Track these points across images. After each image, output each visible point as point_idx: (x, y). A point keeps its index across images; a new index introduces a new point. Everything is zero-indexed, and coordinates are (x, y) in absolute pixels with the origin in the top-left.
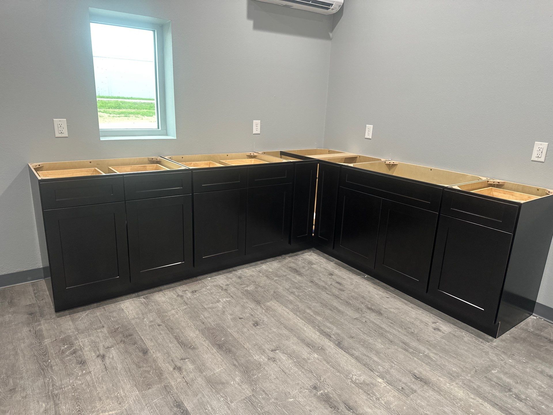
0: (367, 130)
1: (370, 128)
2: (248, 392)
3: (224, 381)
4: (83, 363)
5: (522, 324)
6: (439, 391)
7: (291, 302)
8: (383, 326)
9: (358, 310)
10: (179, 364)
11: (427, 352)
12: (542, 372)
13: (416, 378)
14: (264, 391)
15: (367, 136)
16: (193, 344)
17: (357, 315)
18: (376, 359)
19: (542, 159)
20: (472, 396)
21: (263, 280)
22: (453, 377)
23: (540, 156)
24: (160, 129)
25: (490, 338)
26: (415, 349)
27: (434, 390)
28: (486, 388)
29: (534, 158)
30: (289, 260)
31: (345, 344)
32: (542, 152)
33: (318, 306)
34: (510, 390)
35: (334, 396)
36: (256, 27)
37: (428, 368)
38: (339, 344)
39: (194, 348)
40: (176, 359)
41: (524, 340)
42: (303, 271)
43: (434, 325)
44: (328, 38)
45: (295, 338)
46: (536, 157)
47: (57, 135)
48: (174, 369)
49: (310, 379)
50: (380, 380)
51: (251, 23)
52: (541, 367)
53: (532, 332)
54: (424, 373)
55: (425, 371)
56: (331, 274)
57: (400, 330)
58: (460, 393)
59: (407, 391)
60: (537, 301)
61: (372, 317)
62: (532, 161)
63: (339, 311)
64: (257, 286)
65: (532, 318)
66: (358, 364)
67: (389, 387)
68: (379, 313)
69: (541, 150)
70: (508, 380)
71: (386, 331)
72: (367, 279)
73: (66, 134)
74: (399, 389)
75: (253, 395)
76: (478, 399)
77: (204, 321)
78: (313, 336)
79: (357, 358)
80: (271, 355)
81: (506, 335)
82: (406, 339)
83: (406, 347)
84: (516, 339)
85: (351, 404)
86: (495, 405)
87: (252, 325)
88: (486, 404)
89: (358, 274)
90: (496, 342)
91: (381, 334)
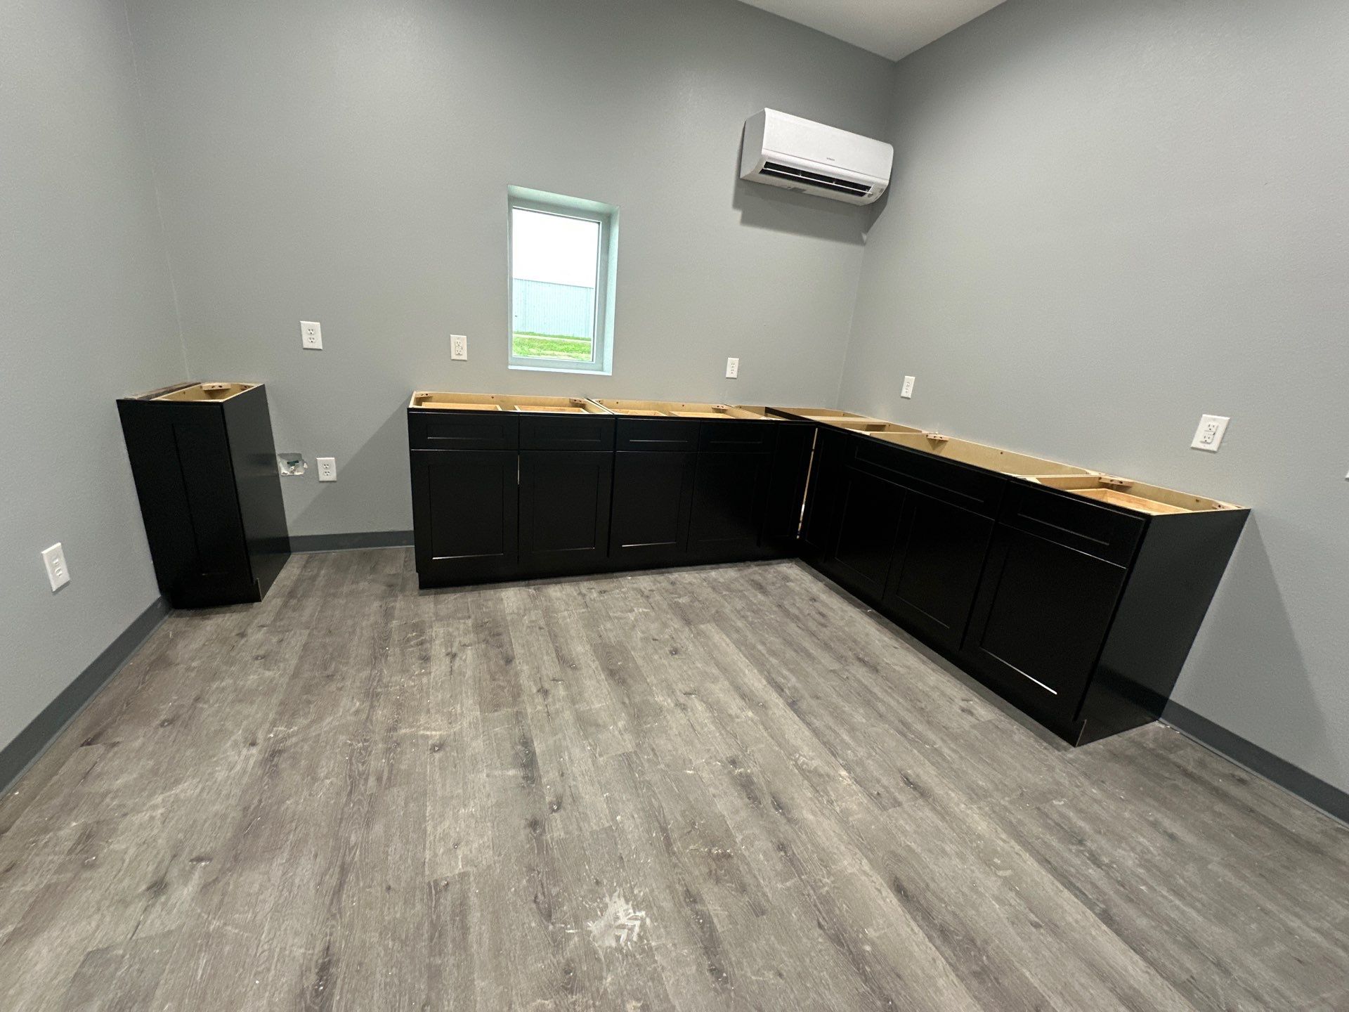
0: (905, 384)
1: (910, 380)
2: (630, 747)
3: (600, 722)
4: (426, 659)
5: (1134, 733)
6: (944, 813)
7: (737, 631)
8: (876, 690)
9: (840, 658)
10: (547, 686)
11: (939, 744)
12: (1155, 825)
13: (908, 781)
14: (653, 750)
15: (904, 394)
16: (577, 663)
17: (836, 666)
18: (846, 738)
19: (1213, 447)
20: (1004, 836)
21: (706, 593)
22: (975, 794)
23: (1209, 441)
24: (594, 362)
25: (1065, 744)
26: (920, 736)
27: (934, 809)
28: (1034, 828)
29: (1196, 443)
30: (754, 571)
31: (803, 706)
32: (1214, 434)
33: (776, 642)
34: (1081, 842)
35: (759, 780)
36: (746, 220)
37: (932, 771)
38: (793, 705)
39: (576, 668)
40: (545, 678)
41: (1130, 760)
42: (770, 588)
43: (963, 704)
44: (860, 242)
45: (726, 683)
46: (1202, 442)
47: (454, 357)
48: (539, 691)
49: (730, 746)
50: (844, 773)
51: (738, 214)
52: (1153, 815)
53: (1152, 750)
54: (925, 778)
55: (927, 774)
56: (814, 600)
57: (901, 700)
58: (982, 825)
59: (885, 801)
60: (1172, 698)
61: (860, 672)
62: (1193, 448)
63: (809, 655)
64: (695, 599)
65: (1157, 727)
66: (815, 740)
67: (855, 787)
68: (874, 669)
69: (1214, 430)
70: (1081, 823)
71: (878, 699)
72: (870, 615)
73: (464, 357)
74: (872, 794)
75: (635, 753)
76: (1013, 843)
77: (602, 634)
78: (756, 684)
79: (816, 732)
80: (682, 699)
81: (1098, 746)
82: (909, 718)
83: (904, 729)
84: (1115, 756)
85: (784, 799)
86: (1044, 861)
87: (668, 652)
88: (1026, 856)
89: (858, 606)
90: (1074, 753)
91: (868, 700)
